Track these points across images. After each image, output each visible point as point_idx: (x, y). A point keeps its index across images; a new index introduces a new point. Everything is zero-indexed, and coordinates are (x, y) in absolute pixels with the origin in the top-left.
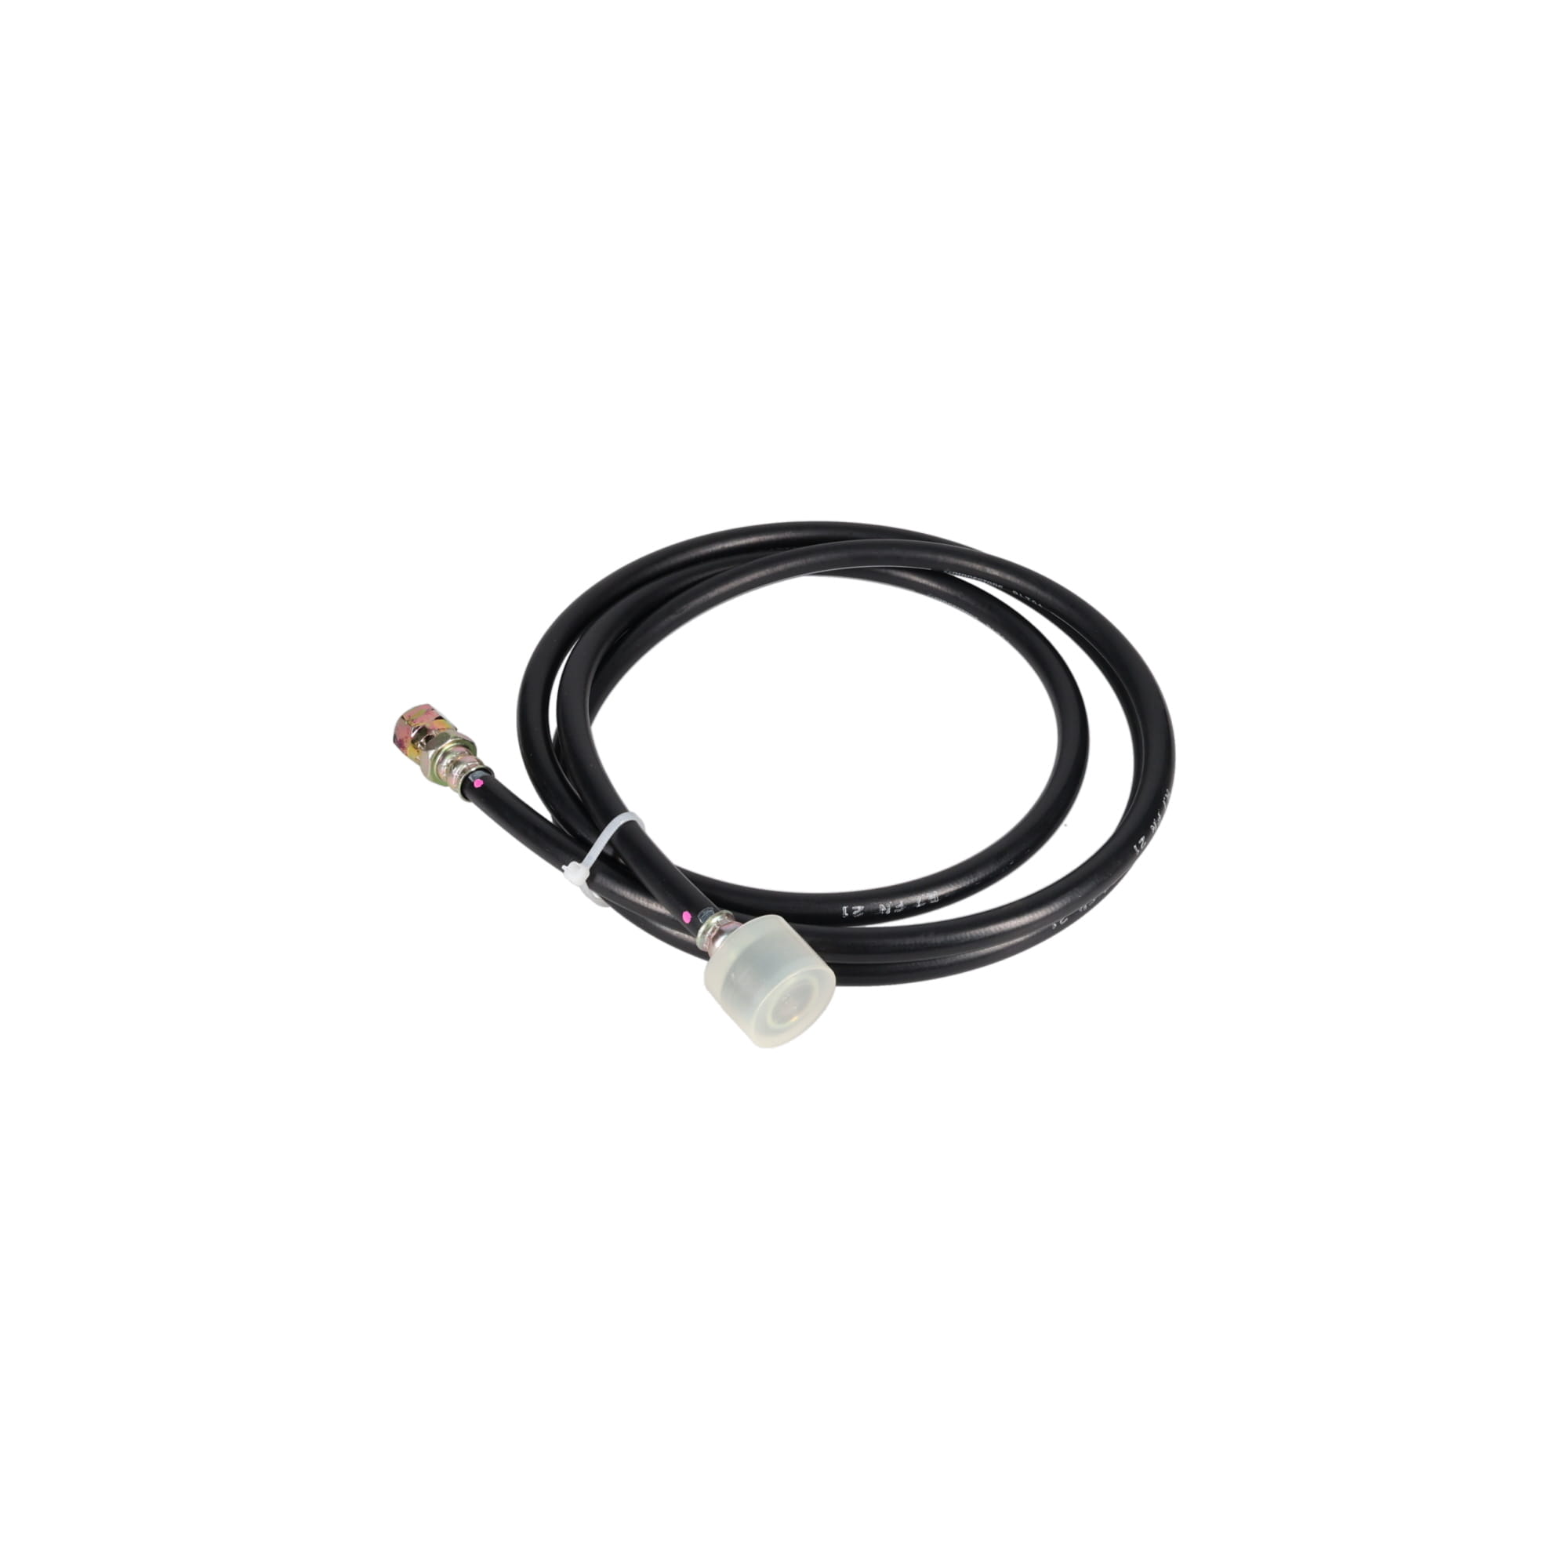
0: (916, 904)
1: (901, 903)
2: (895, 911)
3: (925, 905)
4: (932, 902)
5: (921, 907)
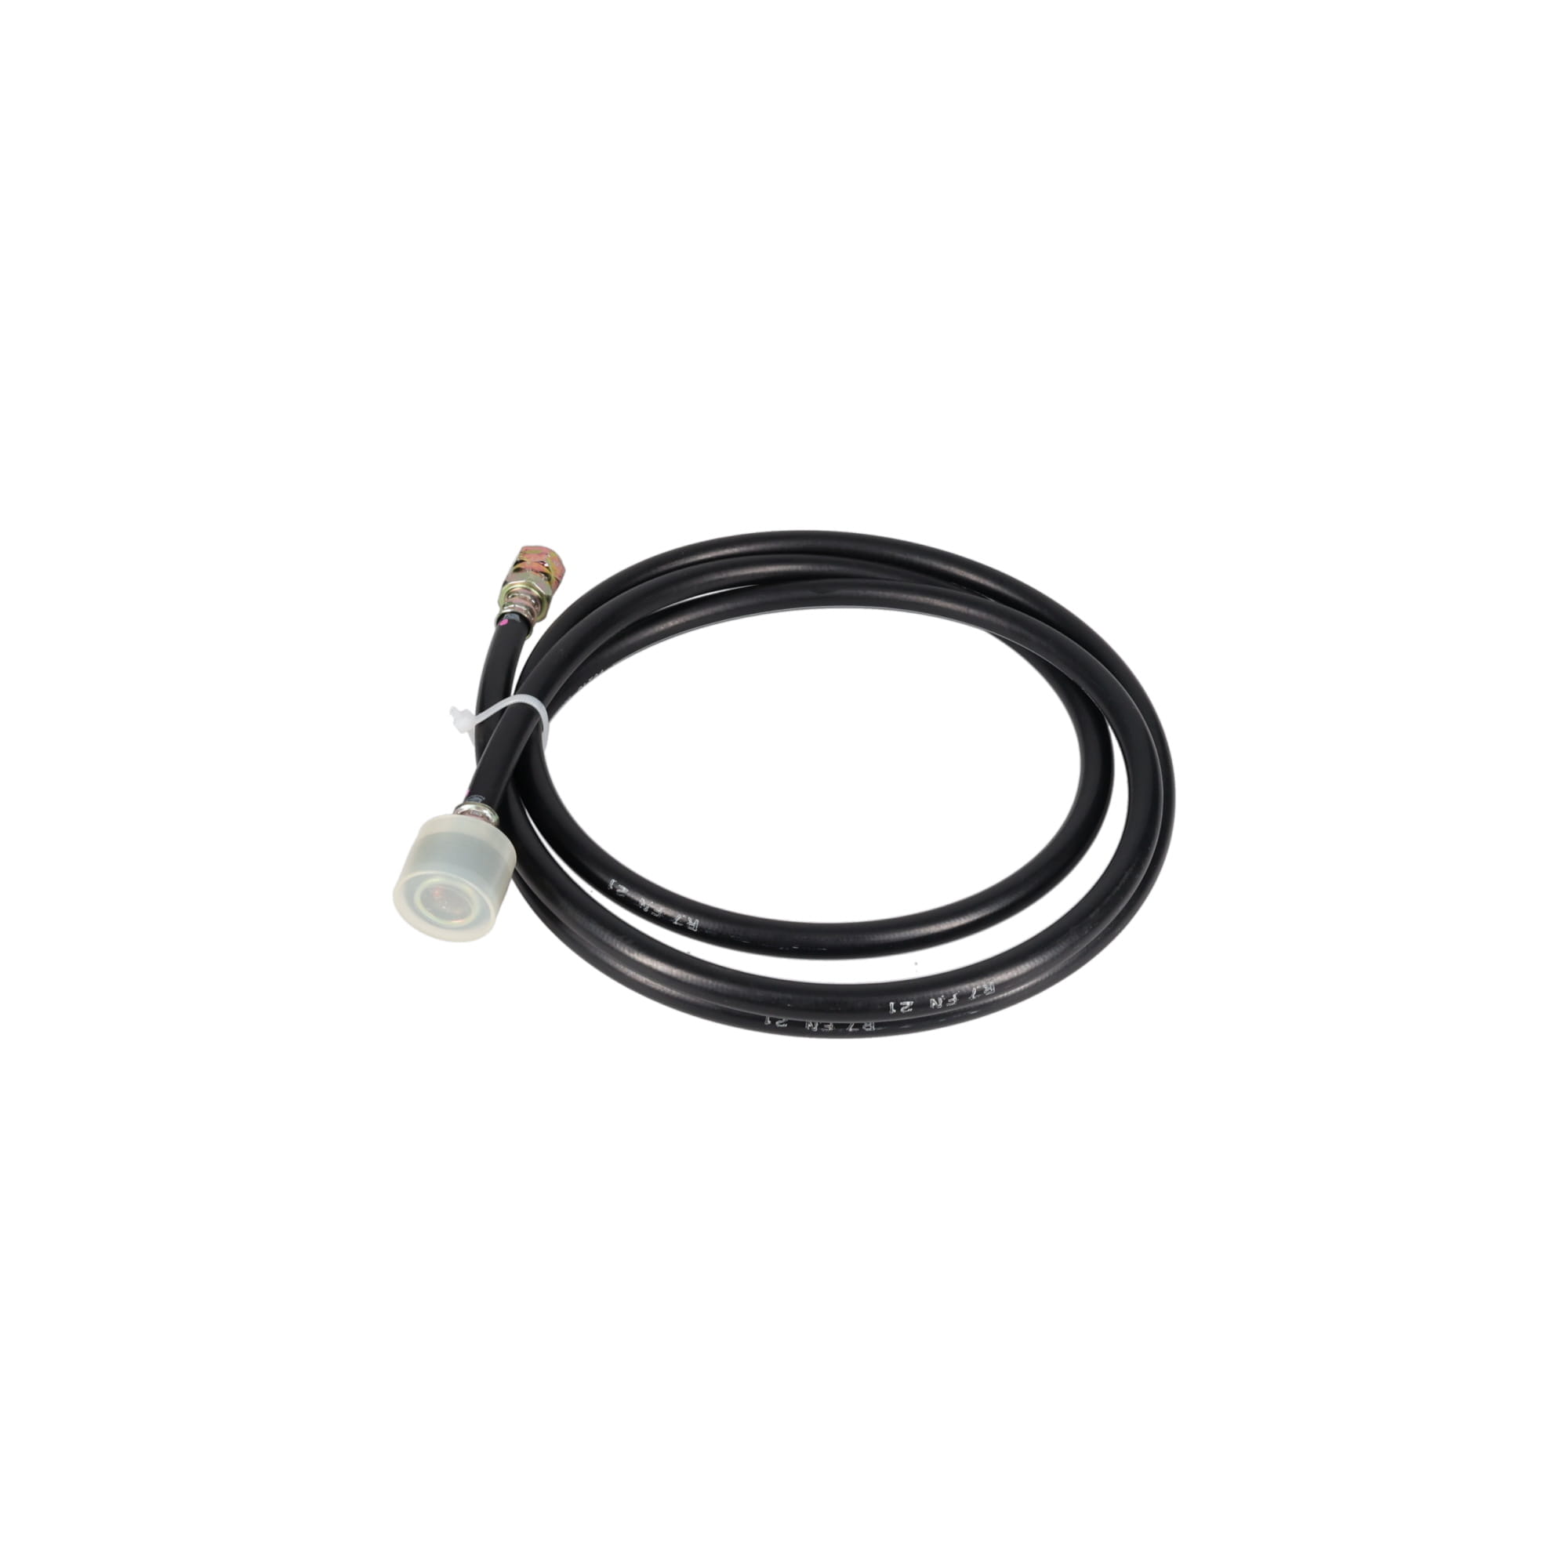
0: (673, 919)
1: (661, 909)
2: (652, 913)
3: (681, 927)
4: (690, 928)
5: (678, 926)
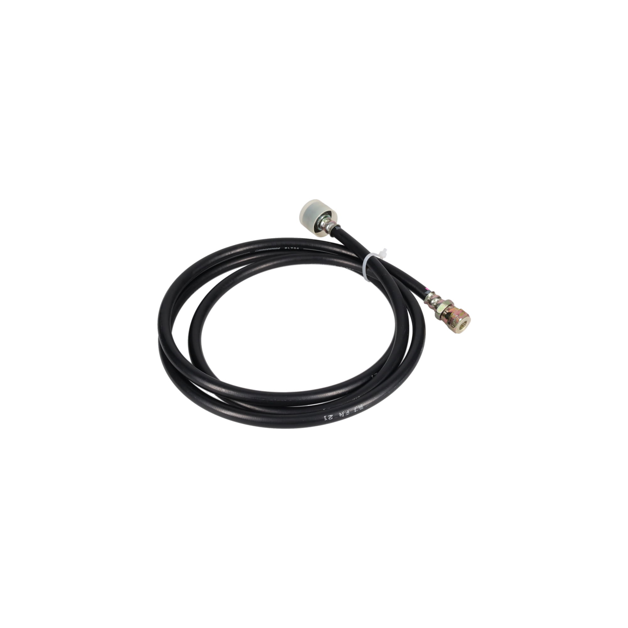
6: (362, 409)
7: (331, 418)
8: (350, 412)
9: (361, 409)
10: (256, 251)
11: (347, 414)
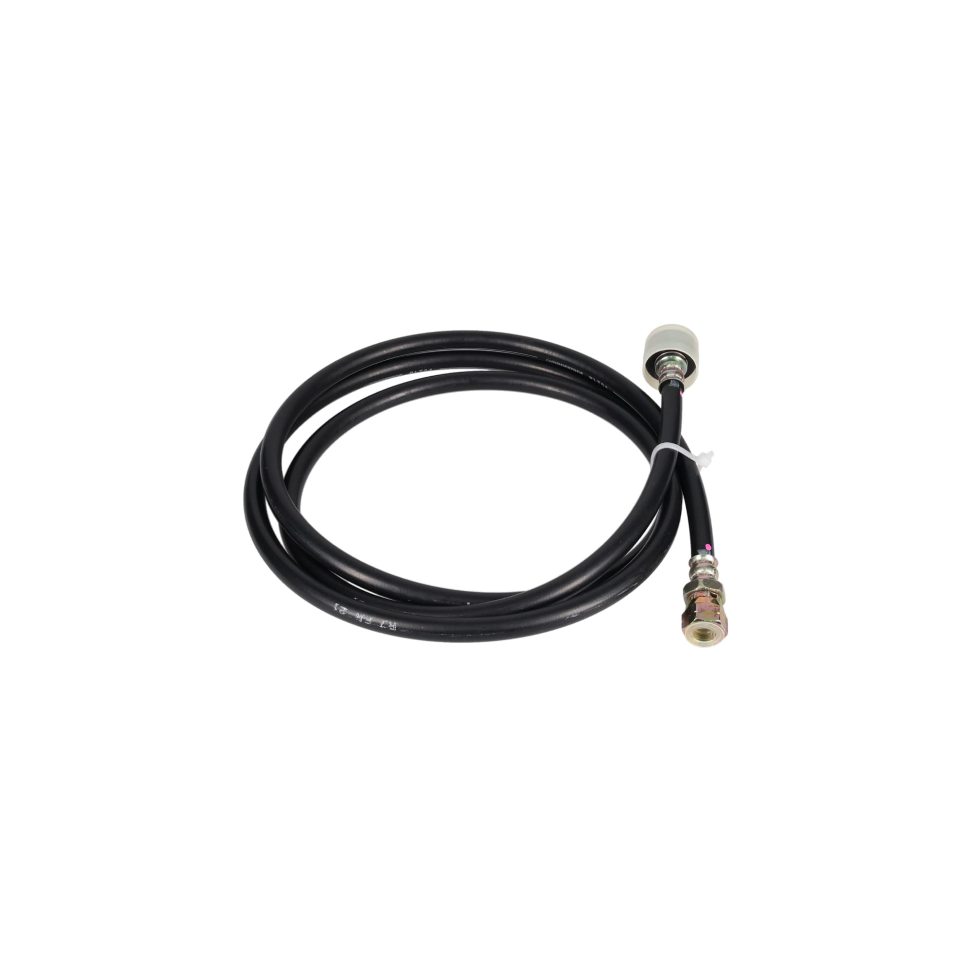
6: (393, 630)
7: (343, 613)
8: (373, 623)
9: (391, 629)
10: (547, 360)
11: (368, 622)
